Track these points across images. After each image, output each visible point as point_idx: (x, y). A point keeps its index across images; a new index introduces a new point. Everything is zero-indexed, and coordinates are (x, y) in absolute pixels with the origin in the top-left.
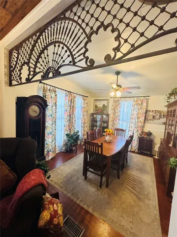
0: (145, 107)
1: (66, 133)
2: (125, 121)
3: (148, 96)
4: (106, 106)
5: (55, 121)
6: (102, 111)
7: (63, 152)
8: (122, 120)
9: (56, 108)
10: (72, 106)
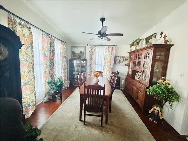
0: (114, 53)
1: (47, 81)
2: (100, 65)
3: (116, 45)
4: (83, 53)
5: (33, 68)
6: (80, 57)
7: (45, 102)
8: (98, 64)
9: (33, 51)
10: (52, 50)
